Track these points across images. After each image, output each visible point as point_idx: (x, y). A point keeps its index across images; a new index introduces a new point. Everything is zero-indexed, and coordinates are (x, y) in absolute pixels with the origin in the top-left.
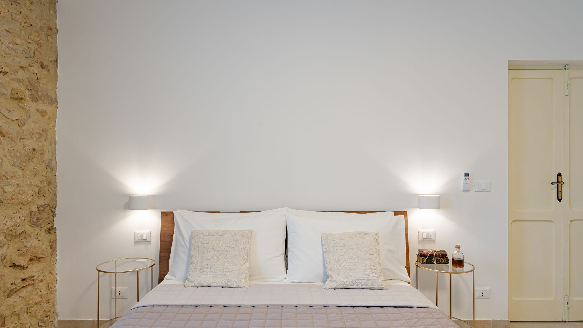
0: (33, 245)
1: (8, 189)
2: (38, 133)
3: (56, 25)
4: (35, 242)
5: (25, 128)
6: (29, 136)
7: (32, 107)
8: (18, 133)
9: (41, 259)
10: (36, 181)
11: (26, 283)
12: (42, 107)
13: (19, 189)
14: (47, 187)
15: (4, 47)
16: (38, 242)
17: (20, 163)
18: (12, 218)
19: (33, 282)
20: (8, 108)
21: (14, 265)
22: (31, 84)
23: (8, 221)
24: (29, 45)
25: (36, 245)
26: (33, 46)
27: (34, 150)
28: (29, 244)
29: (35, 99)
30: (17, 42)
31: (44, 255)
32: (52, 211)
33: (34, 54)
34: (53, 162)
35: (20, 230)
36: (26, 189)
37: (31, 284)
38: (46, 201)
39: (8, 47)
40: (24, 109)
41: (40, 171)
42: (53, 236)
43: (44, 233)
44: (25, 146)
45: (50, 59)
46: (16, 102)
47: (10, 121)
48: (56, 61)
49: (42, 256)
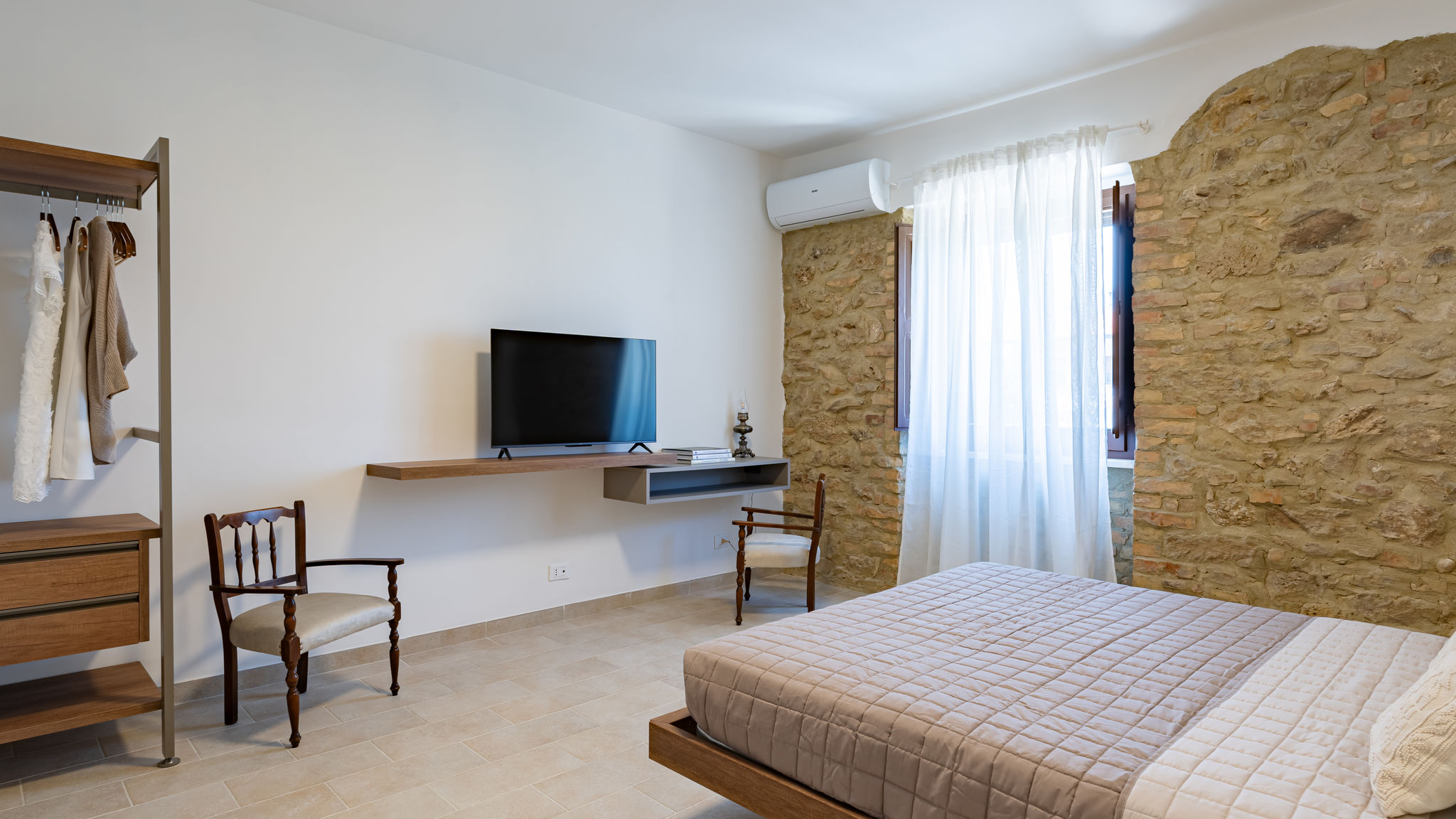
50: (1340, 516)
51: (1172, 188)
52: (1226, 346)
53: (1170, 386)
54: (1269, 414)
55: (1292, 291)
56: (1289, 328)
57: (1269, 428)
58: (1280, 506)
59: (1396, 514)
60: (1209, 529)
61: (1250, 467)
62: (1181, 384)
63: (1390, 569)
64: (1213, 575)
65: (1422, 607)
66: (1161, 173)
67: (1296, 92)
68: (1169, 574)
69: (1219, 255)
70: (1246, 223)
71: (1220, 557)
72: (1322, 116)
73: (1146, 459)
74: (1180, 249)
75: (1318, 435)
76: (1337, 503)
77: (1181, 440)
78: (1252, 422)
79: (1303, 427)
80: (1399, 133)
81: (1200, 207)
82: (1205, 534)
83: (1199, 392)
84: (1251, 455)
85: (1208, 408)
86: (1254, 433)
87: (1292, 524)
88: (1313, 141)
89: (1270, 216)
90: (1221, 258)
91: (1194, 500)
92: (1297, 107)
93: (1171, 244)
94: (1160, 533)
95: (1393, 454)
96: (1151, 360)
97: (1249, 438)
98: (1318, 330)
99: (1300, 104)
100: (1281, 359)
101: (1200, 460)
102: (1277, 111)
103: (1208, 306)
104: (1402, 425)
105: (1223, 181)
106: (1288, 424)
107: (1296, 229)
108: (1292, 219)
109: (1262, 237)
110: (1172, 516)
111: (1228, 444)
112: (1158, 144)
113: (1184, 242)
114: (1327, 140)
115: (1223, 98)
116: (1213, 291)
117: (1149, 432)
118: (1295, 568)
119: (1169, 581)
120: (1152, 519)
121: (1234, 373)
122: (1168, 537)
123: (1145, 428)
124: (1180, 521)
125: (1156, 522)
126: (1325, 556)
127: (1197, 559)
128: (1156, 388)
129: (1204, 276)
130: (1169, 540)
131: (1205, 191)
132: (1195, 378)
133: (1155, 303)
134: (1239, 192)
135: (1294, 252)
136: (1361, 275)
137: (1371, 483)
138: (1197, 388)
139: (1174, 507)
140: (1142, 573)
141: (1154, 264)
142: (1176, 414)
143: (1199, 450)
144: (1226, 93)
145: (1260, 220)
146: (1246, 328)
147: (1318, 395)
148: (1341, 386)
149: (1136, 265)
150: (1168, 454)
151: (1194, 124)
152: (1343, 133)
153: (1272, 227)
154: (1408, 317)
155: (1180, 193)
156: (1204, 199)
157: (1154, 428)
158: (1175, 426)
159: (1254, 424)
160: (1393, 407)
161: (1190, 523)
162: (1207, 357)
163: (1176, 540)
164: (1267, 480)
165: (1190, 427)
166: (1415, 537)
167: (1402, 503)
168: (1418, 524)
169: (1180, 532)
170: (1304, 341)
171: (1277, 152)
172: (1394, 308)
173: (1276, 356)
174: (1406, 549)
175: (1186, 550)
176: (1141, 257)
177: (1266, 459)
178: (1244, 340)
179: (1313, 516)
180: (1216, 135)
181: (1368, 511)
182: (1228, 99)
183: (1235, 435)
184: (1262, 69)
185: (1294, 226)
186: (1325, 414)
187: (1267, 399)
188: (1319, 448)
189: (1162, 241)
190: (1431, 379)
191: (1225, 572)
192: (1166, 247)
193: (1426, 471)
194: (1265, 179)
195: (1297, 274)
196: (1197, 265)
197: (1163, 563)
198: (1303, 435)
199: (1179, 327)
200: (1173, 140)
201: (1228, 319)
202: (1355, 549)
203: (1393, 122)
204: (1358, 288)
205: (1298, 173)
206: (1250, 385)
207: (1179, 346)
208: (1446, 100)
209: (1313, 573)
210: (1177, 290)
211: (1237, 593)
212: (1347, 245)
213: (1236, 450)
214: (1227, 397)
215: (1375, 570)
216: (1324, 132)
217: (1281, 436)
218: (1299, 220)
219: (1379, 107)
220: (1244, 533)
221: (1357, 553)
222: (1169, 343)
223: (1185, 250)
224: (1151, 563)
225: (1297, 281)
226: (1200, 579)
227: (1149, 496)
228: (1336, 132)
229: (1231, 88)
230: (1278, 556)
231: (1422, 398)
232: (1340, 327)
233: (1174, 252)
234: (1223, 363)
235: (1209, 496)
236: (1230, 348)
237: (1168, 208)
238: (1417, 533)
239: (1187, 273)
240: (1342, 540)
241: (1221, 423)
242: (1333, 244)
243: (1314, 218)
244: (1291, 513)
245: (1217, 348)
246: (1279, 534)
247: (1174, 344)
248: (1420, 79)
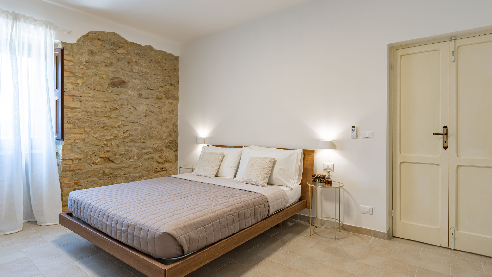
0: (167, 155)
1: (154, 133)
2: (169, 112)
3: (178, 67)
4: (168, 155)
5: (162, 110)
6: (165, 113)
7: (166, 101)
8: (159, 112)
9: (171, 162)
10: (168, 130)
11: (163, 170)
12: (171, 101)
13: (159, 133)
14: (174, 133)
15: (153, 80)
16: (169, 155)
17: (160, 123)
18: (156, 144)
19: (166, 170)
20: (155, 103)
21: (157, 162)
22: (165, 92)
23: (154, 144)
24: (164, 78)
25: (168, 156)
26: (167, 78)
27: (167, 118)
28: (164, 155)
29: (167, 98)
30: (159, 77)
31: (172, 160)
32: (177, 143)
33: (167, 81)
34: (177, 123)
35: (160, 149)
36: (163, 133)
37: (166, 171)
38: (173, 139)
39: (155, 80)
40: (162, 102)
41: (170, 127)
42: (176, 154)
43: (173, 152)
44: (162, 117)
45: (175, 82)
46: (159, 100)
47: (156, 108)
48: (178, 82)
49: (171, 161)
50: (122, 157)
51: (76, 56)
52: (94, 111)
53: (76, 123)
54: (106, 132)
55: (111, 97)
56: (111, 107)
57: (106, 135)
58: (108, 157)
59: (133, 155)
60: (88, 168)
61: (100, 147)
62: (79, 122)
63: (132, 168)
64: (90, 182)
65: (138, 175)
66: (73, 50)
67: (111, 43)
68: (76, 186)
69: (92, 83)
70: (100, 75)
71: (92, 176)
72: (117, 52)
73: (66, 148)
74: (80, 78)
75: (117, 137)
76: (121, 154)
77: (80, 140)
78: (101, 134)
79: (114, 135)
80: (133, 64)
81: (86, 66)
82: (87, 170)
83: (85, 125)
84: (101, 144)
85: (88, 130)
86: (102, 137)
87: (110, 162)
88: (115, 58)
89: (105, 75)
90: (92, 84)
91: (84, 160)
92: (111, 47)
93: (77, 75)
94: (71, 172)
95: (132, 141)
96: (69, 113)
97: (101, 139)
98: (117, 109)
99: (112, 47)
100: (108, 116)
101: (86, 146)
102: (108, 46)
103: (88, 98)
104: (134, 134)
105: (93, 60)
106: (110, 134)
107: (112, 81)
108: (111, 78)
109: (104, 80)
110: (77, 166)
111: (95, 141)
112: (73, 40)
113: (81, 76)
114: (118, 59)
115: (93, 35)
116: (90, 93)
117: (68, 138)
118: (111, 174)
119: (75, 188)
120: (70, 168)
121: (96, 119)
122: (75, 173)
123: (67, 137)
124: (79, 167)
125: (71, 169)
126: (119, 169)
127: (84, 178)
128: (70, 123)
129: (87, 88)
130: (75, 174)
131: (88, 62)
132: (84, 120)
133: (71, 94)
134: (97, 65)
135: (112, 87)
136: (126, 96)
137: (128, 148)
138: (85, 123)
139: (77, 163)
140: (66, 188)
141: (70, 81)
142: (78, 132)
143: (85, 143)
144: (93, 34)
145: (104, 75)
146: (100, 106)
147: (117, 126)
148: (122, 124)
149: (65, 80)
150: (74, 145)
151: (83, 39)
152: (122, 59)
153: (106, 79)
154: (135, 108)
155: (79, 59)
156: (87, 64)
157: (70, 137)
158: (78, 136)
159: (102, 135)
160: (132, 129)
161: (82, 167)
162: (88, 114)
163: (77, 174)
164: (105, 150)
165: (83, 136)
166: (136, 160)
167: (133, 152)
168: (137, 157)
169: (79, 171)
170: (113, 112)
171: (107, 58)
172: (132, 106)
173: (107, 115)
174: (134, 163)
175: (81, 176)
176: (67, 77)
177: (105, 144)
178: (99, 110)
179: (116, 158)
180: (90, 45)
181: (127, 155)
182: (94, 36)
183: (97, 138)
184: (104, 32)
185: (111, 80)
186: (119, 131)
187: (105, 127)
188: (116, 140)
189: (73, 73)
190: (138, 123)
191: (94, 180)
192: (74, 76)
193: (137, 144)
194: (104, 64)
195: (113, 93)
196: (85, 84)
197: (74, 183)
198: (114, 137)
199: (79, 103)
200: (77, 41)
201: (95, 103)
202: (125, 165)
203: (132, 61)
204: (126, 100)
205: (112, 66)
206: (100, 123)
207: (79, 109)
208: (141, 60)
209: (116, 174)
210: (79, 91)
211: (97, 185)
212: (123, 88)
213: (97, 142)
214: (94, 126)
215: (129, 170)
216: (118, 57)
217: (109, 137)
218: (113, 78)
219: (129, 57)
220: (99, 167)
221: (125, 166)
222: (75, 108)
223: (81, 78)
224: (69, 183)
225: (112, 95)
226: (85, 184)
227: (68, 161)
228: (121, 58)
229: (95, 33)
230: (108, 171)
231: (137, 127)
232: (121, 108)
233: (78, 78)
234: (92, 116)
235: (89, 157)
236: (95, 112)
237: (74, 63)
238: (136, 159)
239: (82, 86)
240: (122, 164)
241: (93, 135)
242: (120, 87)
243: (116, 79)
244: (111, 159)
245: (91, 111)
246: (107, 165)
247: (77, 109)
248: (137, 53)
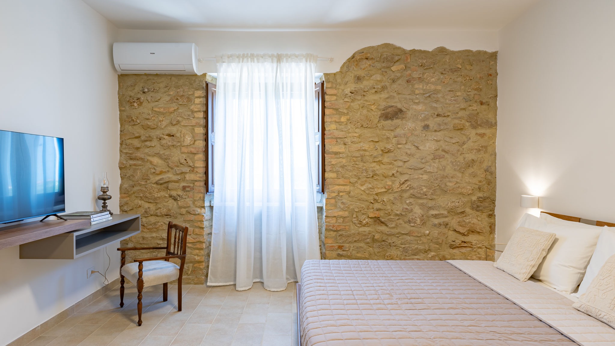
0: (472, 222)
1: (449, 184)
2: (476, 149)
3: (496, 70)
4: (475, 221)
5: (465, 146)
6: (469, 152)
7: (472, 133)
8: (458, 151)
9: (480, 233)
10: (475, 180)
11: (466, 245)
12: (481, 131)
13: (459, 185)
14: (486, 185)
15: (447, 101)
16: (477, 221)
17: (460, 169)
18: (453, 202)
19: (472, 246)
20: (451, 136)
21: (455, 230)
22: (470, 118)
23: (449, 203)
24: (469, 94)
25: (474, 223)
26: (472, 93)
27: (473, 160)
28: (468, 221)
29: (474, 127)
30: (457, 95)
31: (483, 231)
32: (493, 203)
33: (474, 98)
34: (493, 168)
35: (460, 210)
36: (464, 185)
37: (470, 247)
38: (485, 195)
39: (451, 100)
40: (464, 135)
41: (478, 174)
42: (492, 220)
43: (485, 217)
44: (464, 158)
45: (489, 97)
46: (459, 131)
47: (452, 144)
48: (496, 96)
49: (481, 231)
50: (398, 219)
51: (340, 88)
52: (361, 155)
53: (340, 171)
54: (375, 182)
55: (383, 135)
56: (382, 149)
57: (376, 188)
58: (379, 217)
59: (414, 217)
60: (354, 229)
61: (369, 203)
62: (344, 170)
63: (412, 237)
64: (356, 248)
65: (421, 248)
66: (336, 81)
67: (383, 59)
68: (340, 250)
69: (358, 118)
70: (368, 107)
71: (358, 240)
72: (392, 70)
73: (330, 202)
74: (344, 114)
75: (391, 190)
76: (397, 215)
77: (344, 194)
78: (370, 186)
79: (387, 187)
80: (415, 82)
81: (351, 98)
82: (353, 232)
83: (350, 174)
84: (369, 198)
85: (354, 180)
86: (371, 190)
87: (382, 224)
88: (389, 79)
89: (375, 105)
90: (359, 120)
91: (349, 218)
92: (384, 65)
93: (340, 111)
94: (335, 233)
95: (413, 196)
96: (332, 160)
97: (369, 192)
98: (391, 151)
99: (384, 64)
100: (379, 161)
101: (351, 201)
102: (378, 65)
103: (354, 138)
104: (416, 185)
105: (359, 88)
106: (382, 186)
107: (384, 112)
108: (383, 107)
109: (373, 113)
110: (341, 225)
111: (362, 194)
112: (335, 68)
113: (345, 111)
114: (393, 80)
115: (359, 55)
116: (356, 133)
117: (331, 191)
118: (383, 241)
119: (339, 253)
120: (333, 227)
121: (363, 166)
122: (339, 235)
123: (330, 189)
124: (344, 227)
125: (334, 229)
126: (393, 235)
127: (350, 242)
128: (334, 172)
129: (353, 126)
130: (339, 236)
131: (353, 92)
132: (349, 168)
133: (334, 136)
134: (365, 94)
135: (383, 120)
136: (404, 132)
137: (406, 207)
138: (350, 172)
139: (341, 221)
140: (329, 251)
141: (334, 119)
142: (342, 183)
143: (351, 197)
144: (360, 53)
145: (373, 106)
146: (368, 149)
147: (391, 175)
148: (398, 172)
149: (327, 119)
150: (339, 200)
151: (348, 63)
152: (399, 78)
153: (376, 110)
154: (417, 148)
155: (343, 90)
156: (352, 94)
157: (333, 189)
158: (342, 188)
159: (371, 187)
160: (413, 179)
161: (347, 228)
162: (353, 160)
163: (342, 235)
164: (375, 208)
165: (347, 188)
166: (419, 225)
167: (415, 213)
168: (420, 220)
169: (344, 232)
170: (386, 155)
171: (378, 81)
172: (413, 144)
173: (378, 160)
174: (417, 229)
175: (345, 239)
176: (328, 115)
177: (375, 200)
178: (367, 153)
179: (389, 220)
180: (356, 69)
181: (405, 217)
182: (361, 56)
183: (364, 191)
184: (373, 47)
185: (383, 110)
186: (393, 182)
187: (375, 177)
188: (391, 195)
189: (336, 109)
190: (423, 170)
191: (360, 246)
192: (338, 112)
193: (421, 201)
194: (374, 91)
195: (385, 129)
196: (350, 121)
197: (337, 246)
198: (386, 190)
199: (343, 146)
200: (341, 68)
201: (362, 144)
202: (403, 231)
203: (413, 78)
204: (403, 136)
205: (384, 90)
206: (369, 171)
207: (343, 155)
208: (427, 74)
209: (389, 242)
210: (343, 131)
211: (365, 253)
212: (400, 120)
213: (364, 197)
214: (361, 176)
215: (408, 238)
216: (392, 77)
217: (380, 191)
218: (385, 108)
219: (409, 72)
220: (367, 229)
221: (403, 232)
222: (339, 153)
223: (346, 115)
224: (333, 246)
225: (384, 132)
226: (351, 250)
227: (331, 218)
228: (396, 78)
229: (361, 52)
230: (378, 237)
231: (421, 176)
232: (397, 150)
233: (342, 115)
234: (359, 162)
235: (354, 216)
236: (362, 156)
237: (338, 96)
238: (419, 223)
239: (346, 124)
240: (398, 228)
241: (359, 187)
242: (396, 119)
243: (390, 108)
244: (383, 220)
245: (357, 156)
246: (378, 228)
247: (341, 154)
248: (420, 64)
